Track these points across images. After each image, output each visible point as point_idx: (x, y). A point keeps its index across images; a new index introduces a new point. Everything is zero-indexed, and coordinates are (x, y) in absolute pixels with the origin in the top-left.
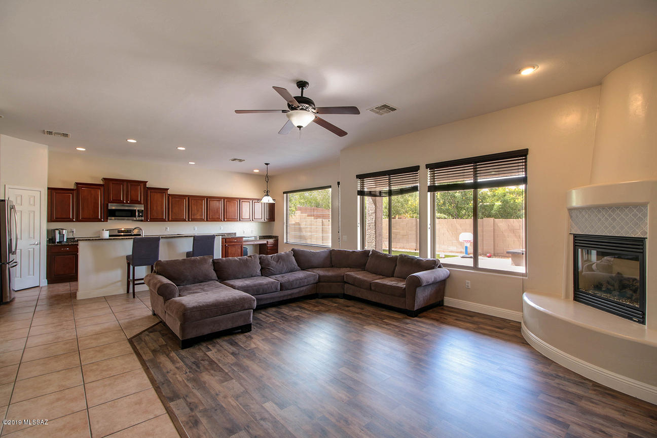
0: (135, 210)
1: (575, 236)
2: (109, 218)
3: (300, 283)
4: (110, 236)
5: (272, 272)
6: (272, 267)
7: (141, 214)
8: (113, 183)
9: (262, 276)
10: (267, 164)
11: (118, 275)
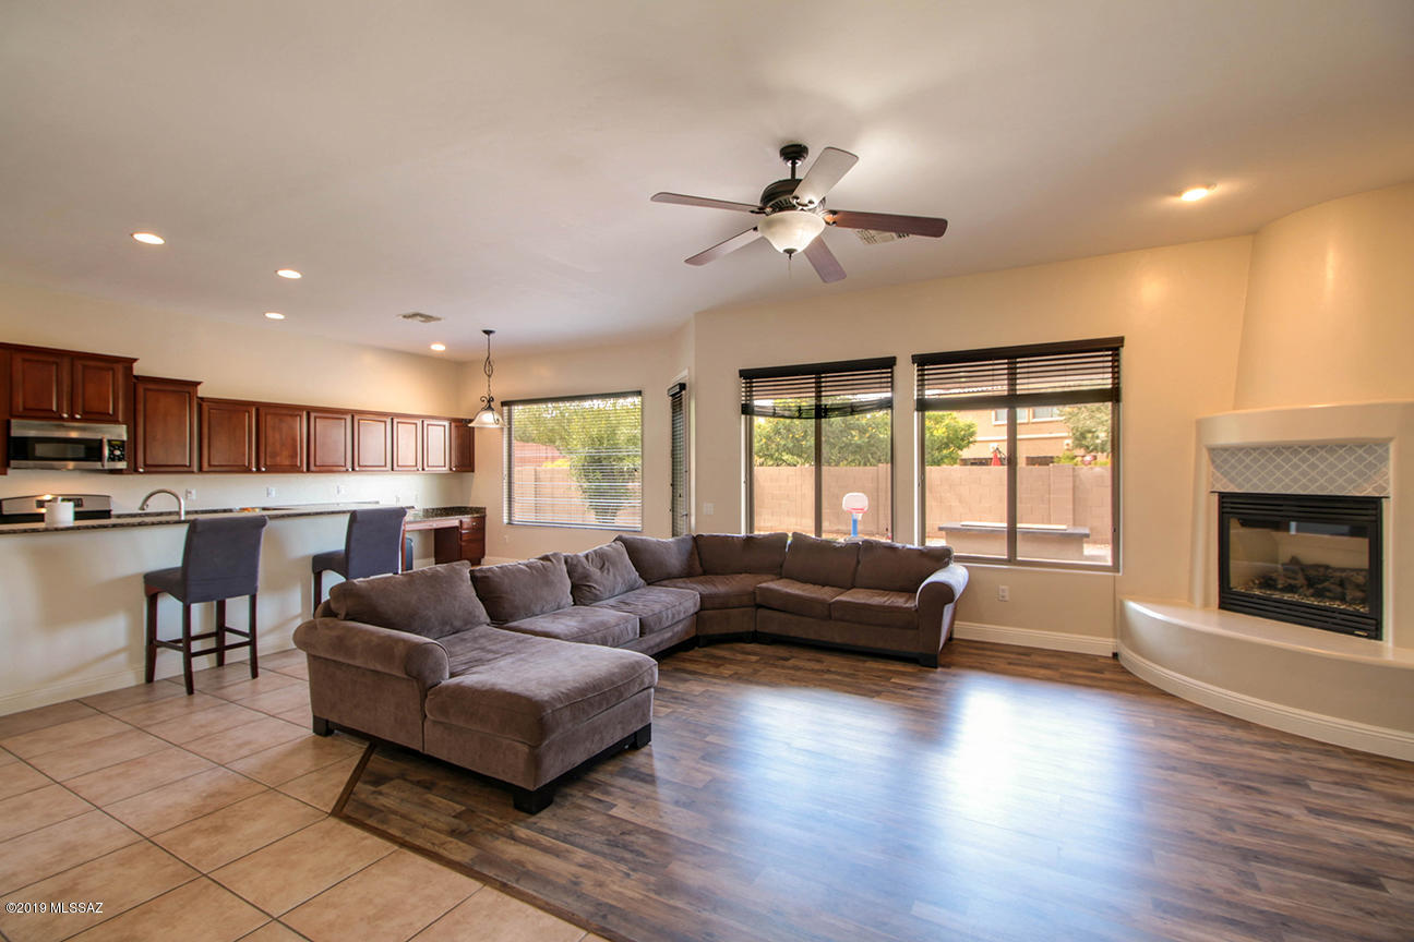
0: (101, 441)
1: (1223, 497)
2: (13, 463)
3: (673, 615)
4: (78, 516)
5: (596, 595)
6: (596, 583)
7: (118, 453)
8: (24, 360)
9: (575, 604)
10: (488, 332)
11: (116, 632)
